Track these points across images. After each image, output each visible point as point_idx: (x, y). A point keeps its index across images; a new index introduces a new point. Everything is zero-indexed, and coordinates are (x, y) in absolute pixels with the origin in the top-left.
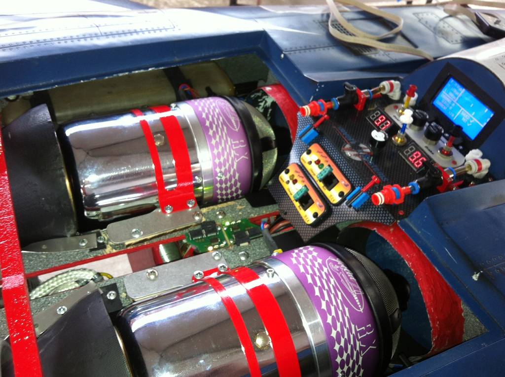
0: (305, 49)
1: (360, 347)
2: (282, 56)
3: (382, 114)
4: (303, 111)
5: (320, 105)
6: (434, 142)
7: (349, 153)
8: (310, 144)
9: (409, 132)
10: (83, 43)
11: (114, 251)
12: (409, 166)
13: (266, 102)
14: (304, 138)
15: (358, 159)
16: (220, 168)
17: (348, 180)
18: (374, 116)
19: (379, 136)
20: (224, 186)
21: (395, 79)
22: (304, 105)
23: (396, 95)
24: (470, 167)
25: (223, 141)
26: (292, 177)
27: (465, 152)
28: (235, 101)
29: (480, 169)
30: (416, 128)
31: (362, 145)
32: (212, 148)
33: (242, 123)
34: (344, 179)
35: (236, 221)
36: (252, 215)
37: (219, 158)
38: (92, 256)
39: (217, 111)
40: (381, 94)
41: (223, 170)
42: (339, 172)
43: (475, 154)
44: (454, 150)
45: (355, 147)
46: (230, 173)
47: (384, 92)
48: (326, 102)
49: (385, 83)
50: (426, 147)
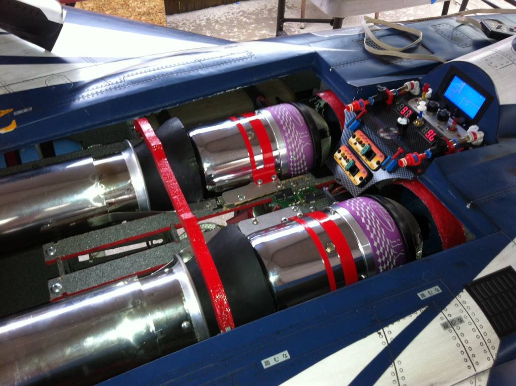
0: (347, 63)
1: (394, 254)
2: (331, 70)
3: (405, 106)
4: (348, 109)
5: (360, 103)
6: (444, 123)
7: (382, 135)
8: (355, 131)
9: (425, 116)
10: (192, 73)
11: (228, 209)
12: (425, 140)
13: (320, 104)
14: (350, 127)
15: (389, 138)
16: (292, 152)
17: (383, 153)
18: (399, 108)
19: (402, 121)
20: (295, 164)
21: (415, 80)
22: (349, 104)
23: (417, 91)
24: (468, 137)
25: (293, 134)
26: (343, 155)
27: (466, 128)
28: (298, 105)
29: (476, 139)
30: (432, 114)
31: (391, 129)
32: (286, 139)
33: (305, 120)
34: (379, 152)
35: (306, 188)
36: (317, 184)
37: (291, 145)
38: (215, 212)
39: (287, 113)
40: (405, 91)
41: (294, 153)
42: (376, 148)
43: (473, 128)
44: (459, 127)
45: (387, 130)
46: (299, 155)
47: (407, 90)
48: (364, 100)
49: (407, 84)
50: (438, 127)
